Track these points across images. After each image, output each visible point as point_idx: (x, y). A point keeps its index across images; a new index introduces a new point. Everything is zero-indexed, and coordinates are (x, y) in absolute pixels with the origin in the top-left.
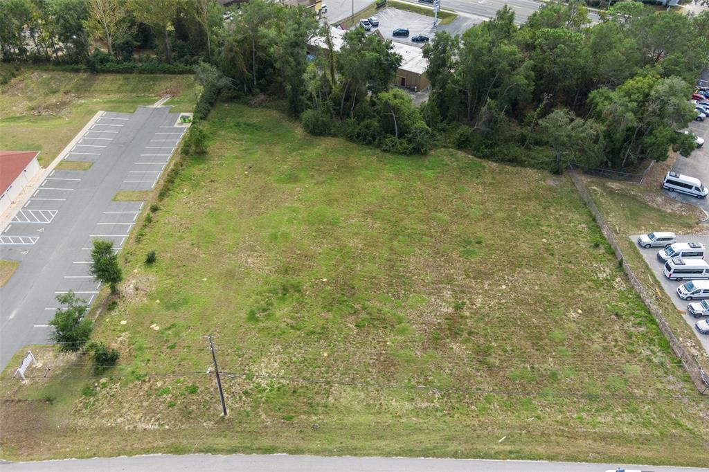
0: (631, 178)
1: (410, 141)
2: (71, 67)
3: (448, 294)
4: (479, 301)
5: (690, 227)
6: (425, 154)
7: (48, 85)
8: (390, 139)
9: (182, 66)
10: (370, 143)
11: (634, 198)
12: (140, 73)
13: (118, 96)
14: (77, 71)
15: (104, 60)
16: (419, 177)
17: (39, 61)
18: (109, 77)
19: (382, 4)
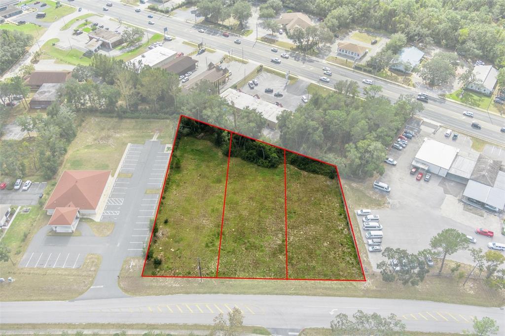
1: (270, 162)
2: (109, 115)
3: (280, 236)
4: (292, 238)
6: (276, 167)
7: (99, 125)
8: (261, 160)
9: (163, 116)
10: (252, 161)
12: (142, 119)
13: (132, 133)
14: (112, 117)
15: (125, 112)
16: (273, 179)
17: (93, 111)
18: (128, 121)
19: (260, 69)
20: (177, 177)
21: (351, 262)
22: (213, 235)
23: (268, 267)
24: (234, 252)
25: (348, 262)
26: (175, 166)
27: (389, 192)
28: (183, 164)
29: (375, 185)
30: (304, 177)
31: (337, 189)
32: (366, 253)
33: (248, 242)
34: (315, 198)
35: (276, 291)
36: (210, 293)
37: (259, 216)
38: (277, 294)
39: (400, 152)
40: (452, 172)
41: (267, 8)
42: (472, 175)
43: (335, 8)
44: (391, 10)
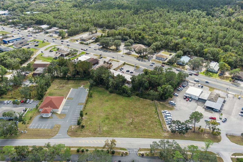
0: (164, 101)
1: (128, 94)
2: (64, 79)
3: (131, 119)
4: (136, 120)
5: (172, 109)
6: (130, 97)
7: (60, 82)
8: (124, 94)
9: (85, 79)
10: (121, 95)
11: (164, 105)
12: (77, 80)
13: (73, 85)
14: (65, 80)
15: (70, 78)
16: (129, 101)
17: (57, 77)
18: (71, 81)
19: (124, 64)
20: (90, 99)
21: (159, 127)
22: (105, 118)
23: (127, 129)
24: (113, 124)
25: (158, 127)
26: (90, 96)
27: (175, 105)
28: (93, 95)
29: (169, 102)
30: (142, 100)
31: (154, 104)
32: (165, 125)
33: (119, 121)
34: (146, 107)
35: (129, 137)
36: (103, 137)
37: (123, 113)
38: (130, 137)
39: (180, 92)
40: (200, 97)
41: (127, 42)
42: (208, 99)
43: (155, 42)
44: (177, 43)
